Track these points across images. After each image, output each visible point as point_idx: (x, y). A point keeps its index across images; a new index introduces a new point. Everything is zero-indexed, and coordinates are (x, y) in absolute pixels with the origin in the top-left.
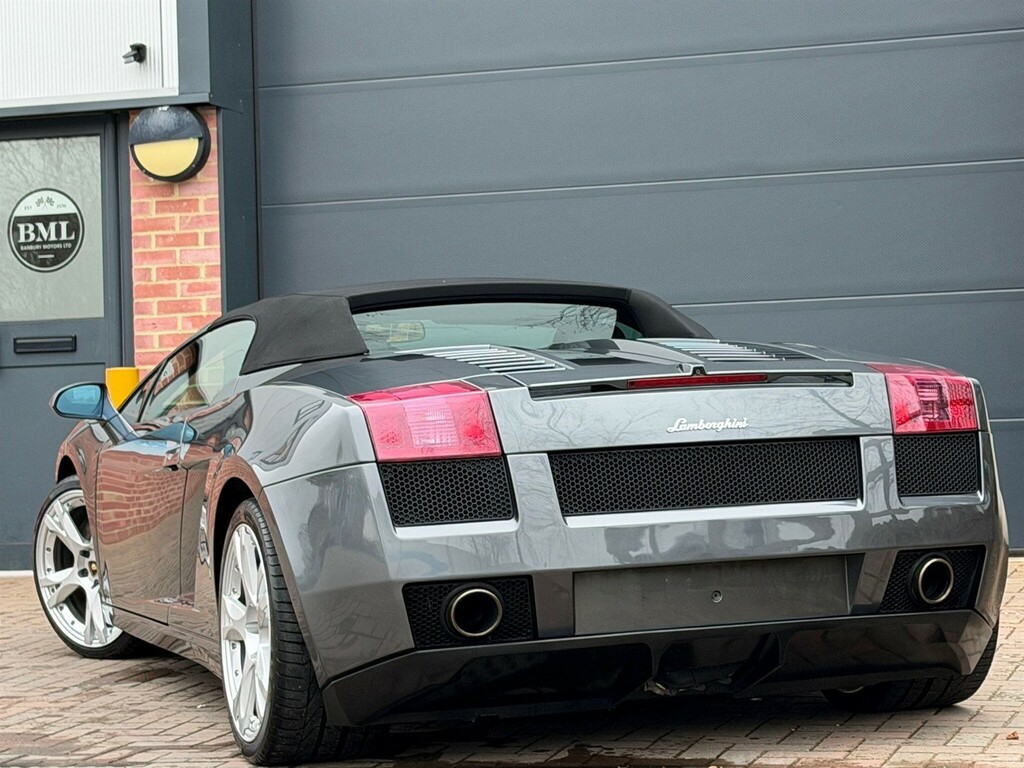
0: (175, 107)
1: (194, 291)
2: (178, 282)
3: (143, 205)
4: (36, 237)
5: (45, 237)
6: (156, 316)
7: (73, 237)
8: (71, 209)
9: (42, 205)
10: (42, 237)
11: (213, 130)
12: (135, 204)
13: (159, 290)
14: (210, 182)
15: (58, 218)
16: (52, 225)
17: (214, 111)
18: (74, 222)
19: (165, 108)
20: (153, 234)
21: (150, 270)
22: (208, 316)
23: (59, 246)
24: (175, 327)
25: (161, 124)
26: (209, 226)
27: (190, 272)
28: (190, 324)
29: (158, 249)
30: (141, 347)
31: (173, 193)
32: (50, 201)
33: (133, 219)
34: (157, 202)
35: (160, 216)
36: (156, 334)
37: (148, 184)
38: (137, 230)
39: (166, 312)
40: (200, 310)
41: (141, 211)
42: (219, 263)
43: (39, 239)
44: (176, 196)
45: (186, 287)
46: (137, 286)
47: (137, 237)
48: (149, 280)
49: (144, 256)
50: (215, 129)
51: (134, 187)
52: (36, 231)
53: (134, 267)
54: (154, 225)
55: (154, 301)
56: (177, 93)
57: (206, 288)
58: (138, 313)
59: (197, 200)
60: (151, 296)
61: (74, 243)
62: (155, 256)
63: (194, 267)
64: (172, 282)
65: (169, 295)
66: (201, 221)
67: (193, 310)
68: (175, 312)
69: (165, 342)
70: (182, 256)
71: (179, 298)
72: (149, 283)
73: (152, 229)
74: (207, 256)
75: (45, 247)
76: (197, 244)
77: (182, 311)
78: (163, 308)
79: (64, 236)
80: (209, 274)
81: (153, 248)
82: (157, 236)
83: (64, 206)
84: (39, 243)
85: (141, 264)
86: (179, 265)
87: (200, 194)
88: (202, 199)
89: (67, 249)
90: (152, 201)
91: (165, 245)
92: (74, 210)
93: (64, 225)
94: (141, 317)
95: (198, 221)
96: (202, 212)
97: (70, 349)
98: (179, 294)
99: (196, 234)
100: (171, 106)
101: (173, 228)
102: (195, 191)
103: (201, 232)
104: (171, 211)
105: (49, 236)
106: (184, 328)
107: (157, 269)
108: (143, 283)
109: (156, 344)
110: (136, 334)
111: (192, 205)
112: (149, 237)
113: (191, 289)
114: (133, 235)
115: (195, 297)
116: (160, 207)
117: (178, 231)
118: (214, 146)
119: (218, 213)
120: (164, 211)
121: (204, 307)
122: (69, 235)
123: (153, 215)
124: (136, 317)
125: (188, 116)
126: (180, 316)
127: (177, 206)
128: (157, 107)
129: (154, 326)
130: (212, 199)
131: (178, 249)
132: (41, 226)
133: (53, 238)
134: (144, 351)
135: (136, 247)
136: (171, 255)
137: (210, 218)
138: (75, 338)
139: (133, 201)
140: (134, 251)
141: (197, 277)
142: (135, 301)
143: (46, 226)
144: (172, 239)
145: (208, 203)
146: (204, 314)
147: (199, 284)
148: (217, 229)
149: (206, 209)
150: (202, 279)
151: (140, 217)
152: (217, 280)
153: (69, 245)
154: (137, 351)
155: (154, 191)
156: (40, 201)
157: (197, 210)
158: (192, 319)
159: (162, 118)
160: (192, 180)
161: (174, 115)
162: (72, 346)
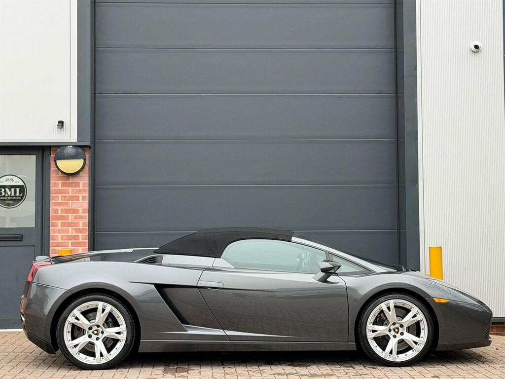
0: (75, 146)
1: (77, 219)
2: (70, 215)
3: (56, 183)
4: (5, 194)
5: (9, 194)
6: (60, 228)
7: (22, 195)
8: (21, 183)
9: (8, 181)
10: (8, 194)
11: (87, 156)
12: (52, 183)
13: (61, 218)
14: (85, 176)
15: (15, 187)
16: (13, 190)
17: (88, 149)
18: (22, 189)
19: (71, 147)
20: (60, 195)
21: (58, 209)
22: (82, 229)
23: (15, 198)
24: (68, 232)
25: (69, 152)
26: (84, 193)
27: (75, 211)
28: (74, 232)
29: (62, 201)
30: (53, 240)
31: (69, 179)
32: (12, 180)
33: (51, 189)
34: (62, 183)
35: (63, 188)
36: (60, 235)
37: (58, 175)
38: (52, 194)
39: (64, 226)
40: (79, 226)
41: (55, 186)
42: (88, 208)
43: (6, 195)
44: (71, 181)
45: (73, 217)
46: (52, 216)
47: (53, 196)
48: (58, 213)
49: (56, 204)
50: (88, 155)
51: (52, 176)
52: (5, 191)
53: (51, 208)
54: (60, 192)
55: (59, 222)
56: (76, 141)
57: (82, 217)
58: (52, 226)
59: (79, 183)
60: (58, 220)
61: (22, 197)
62: (60, 204)
63: (77, 209)
64: (68, 214)
65: (66, 220)
66: (81, 191)
67: (77, 226)
68: (68, 227)
69: (64, 238)
70: (72, 205)
71: (70, 221)
72: (57, 215)
73: (60, 193)
74: (83, 204)
75: (9, 198)
76: (79, 200)
77: (71, 226)
78: (63, 225)
79: (18, 194)
80: (84, 212)
81: (60, 201)
82: (61, 196)
83: (18, 182)
84: (7, 196)
85: (54, 207)
86: (70, 208)
87: (81, 181)
88: (81, 182)
89: (19, 199)
90: (60, 182)
91: (65, 200)
92: (23, 184)
93: (18, 190)
94: (53, 228)
95: (80, 191)
96: (81, 188)
97: (20, 239)
98: (70, 219)
99: (79, 196)
100: (73, 146)
101: (69, 194)
102: (78, 179)
103: (81, 196)
104: (68, 187)
105: (11, 194)
106: (72, 233)
107: (61, 209)
108: (55, 215)
109: (60, 239)
110: (51, 234)
111: (77, 185)
112: (58, 196)
113: (76, 218)
114: (51, 195)
115: (77, 221)
116: (63, 185)
117: (71, 194)
118: (87, 162)
119: (88, 188)
120: (66, 186)
121: (81, 225)
122: (20, 194)
123: (60, 188)
124: (51, 228)
125: (80, 150)
126: (70, 228)
127: (71, 185)
128: (68, 146)
129: (59, 232)
130: (86, 183)
131: (70, 202)
132: (7, 190)
133: (13, 194)
134: (54, 241)
135: (52, 200)
136: (67, 204)
137: (84, 190)
138: (22, 235)
139: (51, 182)
140: (51, 202)
141: (79, 213)
142: (51, 222)
143: (10, 190)
144: (68, 198)
145: (84, 184)
146: (81, 228)
147: (79, 216)
148: (88, 195)
149: (83, 187)
150: (81, 214)
151: (54, 188)
152: (87, 215)
153: (20, 198)
154: (51, 241)
155: (61, 178)
156: (7, 180)
157: (79, 187)
158: (76, 229)
159: (70, 150)
160: (78, 175)
161: (75, 150)
162: (19, 238)
